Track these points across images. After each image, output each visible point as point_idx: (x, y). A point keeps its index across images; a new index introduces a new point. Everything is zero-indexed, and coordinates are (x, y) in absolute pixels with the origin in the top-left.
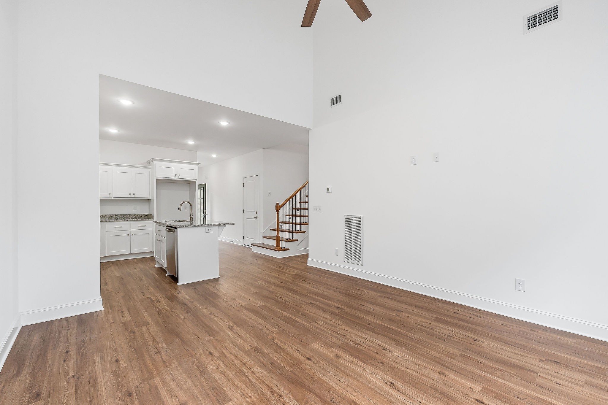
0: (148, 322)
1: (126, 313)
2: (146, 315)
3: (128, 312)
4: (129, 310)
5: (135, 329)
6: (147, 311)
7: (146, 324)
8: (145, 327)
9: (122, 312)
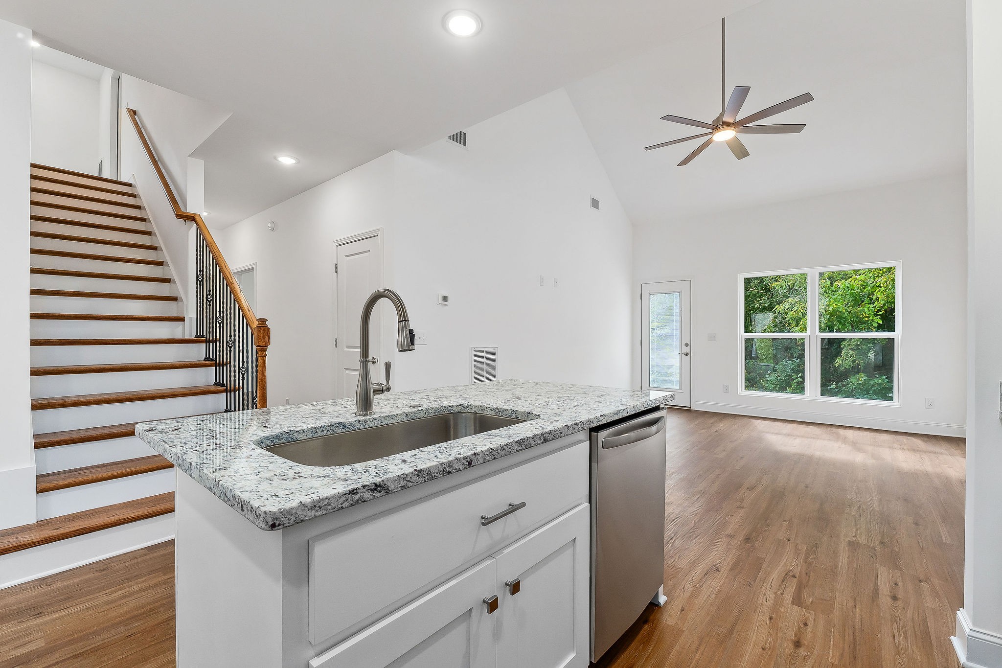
0: (849, 545)
1: (884, 589)
2: (843, 560)
3: (880, 588)
4: (876, 594)
5: (878, 547)
6: (835, 567)
7: (852, 545)
8: (858, 541)
9: (895, 598)
